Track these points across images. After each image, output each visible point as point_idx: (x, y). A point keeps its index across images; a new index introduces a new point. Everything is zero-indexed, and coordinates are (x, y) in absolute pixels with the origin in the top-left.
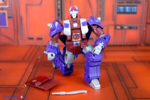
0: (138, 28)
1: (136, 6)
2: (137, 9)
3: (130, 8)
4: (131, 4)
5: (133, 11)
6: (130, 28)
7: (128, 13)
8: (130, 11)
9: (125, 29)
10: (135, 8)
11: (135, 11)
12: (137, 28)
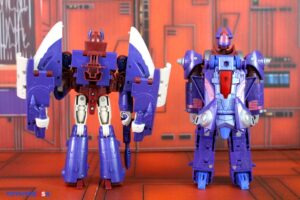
0: (294, 114)
1: (288, 73)
2: (289, 78)
3: (276, 75)
4: (277, 70)
5: (282, 82)
6: (279, 115)
7: (274, 86)
8: (276, 82)
9: (269, 117)
10: (286, 75)
11: (287, 82)
12: (291, 115)
